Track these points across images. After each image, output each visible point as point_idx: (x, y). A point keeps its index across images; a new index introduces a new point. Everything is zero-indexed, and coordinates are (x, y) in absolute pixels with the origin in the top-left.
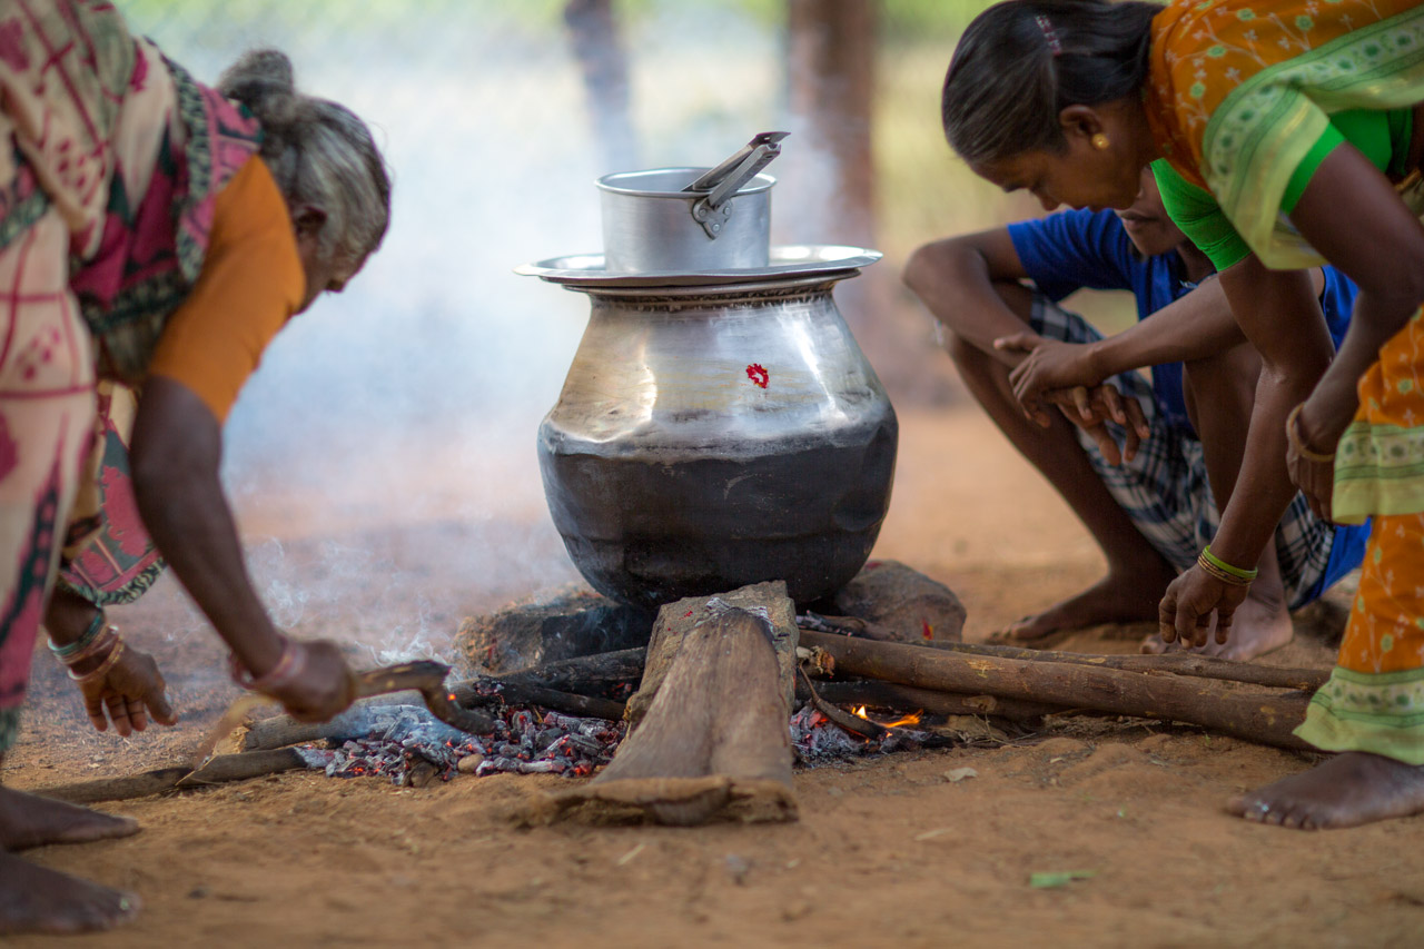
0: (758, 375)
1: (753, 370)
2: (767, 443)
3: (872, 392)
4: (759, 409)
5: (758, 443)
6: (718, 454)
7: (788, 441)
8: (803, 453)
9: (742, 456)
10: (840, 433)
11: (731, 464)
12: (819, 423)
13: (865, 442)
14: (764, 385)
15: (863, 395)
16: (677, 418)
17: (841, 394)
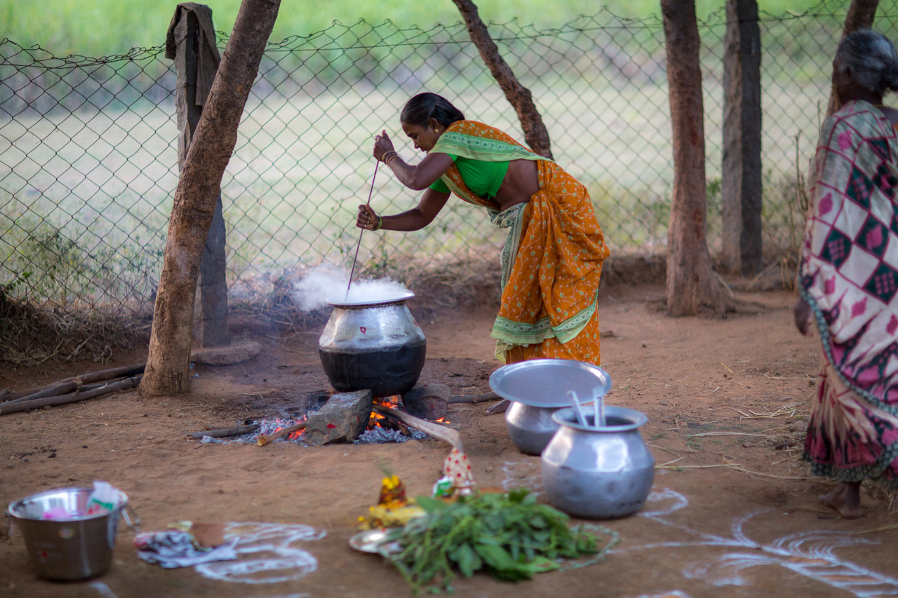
0: (363, 330)
1: (361, 328)
2: (362, 350)
3: (406, 335)
4: (361, 340)
5: (358, 350)
6: (348, 352)
7: (368, 349)
8: (372, 353)
9: (354, 353)
10: (385, 348)
11: (351, 356)
12: (379, 345)
13: (396, 350)
14: (364, 332)
15: (401, 336)
16: (339, 341)
17: (390, 336)
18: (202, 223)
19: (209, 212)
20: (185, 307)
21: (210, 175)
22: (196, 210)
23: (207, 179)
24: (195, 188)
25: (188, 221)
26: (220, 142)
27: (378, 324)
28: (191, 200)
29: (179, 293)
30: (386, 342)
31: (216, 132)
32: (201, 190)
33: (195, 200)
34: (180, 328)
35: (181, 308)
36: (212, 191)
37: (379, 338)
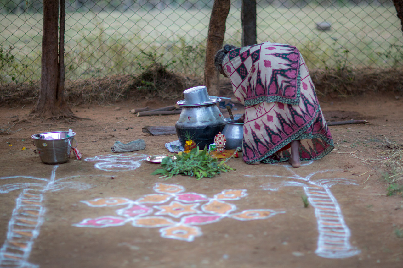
0: (189, 118)
3: (209, 121)
4: (188, 123)
5: (186, 127)
7: (190, 127)
12: (195, 125)
15: (206, 122)
17: (201, 121)
18: (218, 42)
19: (220, 37)
20: (213, 77)
21: (218, 21)
22: (215, 36)
23: (217, 23)
24: (213, 27)
25: (212, 41)
26: (221, 7)
27: (196, 116)
28: (212, 32)
29: (210, 71)
30: (199, 124)
31: (219, 3)
32: (215, 27)
33: (213, 32)
34: (211, 86)
35: (211, 78)
36: (221, 28)
37: (195, 121)
